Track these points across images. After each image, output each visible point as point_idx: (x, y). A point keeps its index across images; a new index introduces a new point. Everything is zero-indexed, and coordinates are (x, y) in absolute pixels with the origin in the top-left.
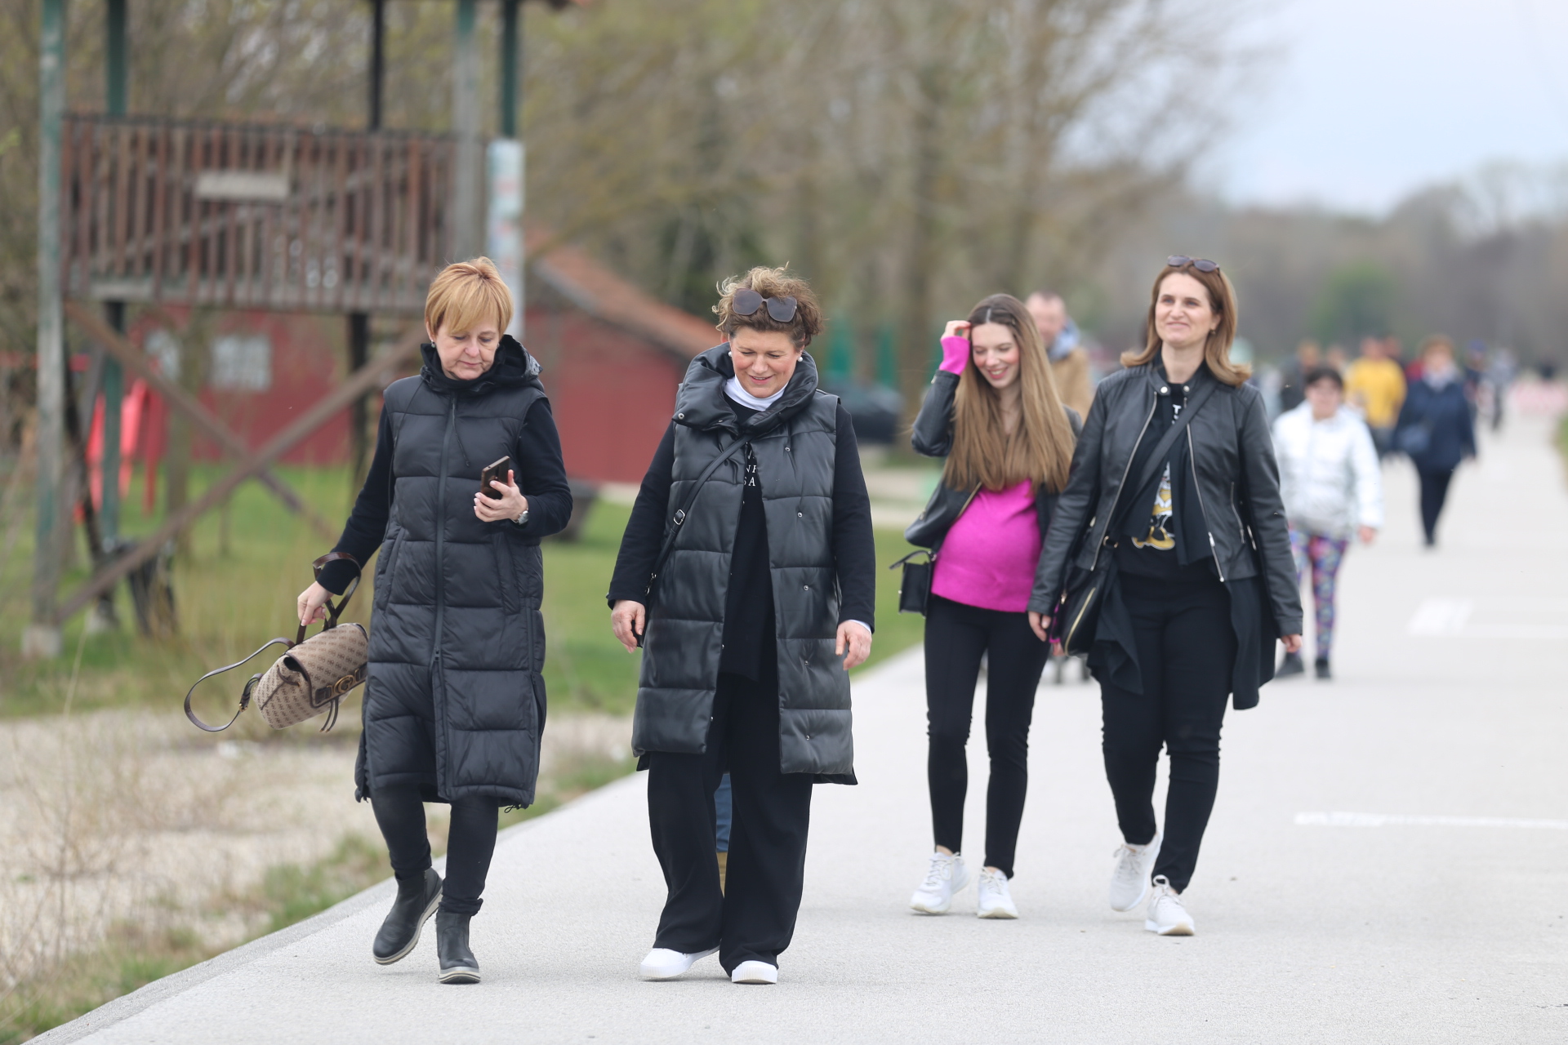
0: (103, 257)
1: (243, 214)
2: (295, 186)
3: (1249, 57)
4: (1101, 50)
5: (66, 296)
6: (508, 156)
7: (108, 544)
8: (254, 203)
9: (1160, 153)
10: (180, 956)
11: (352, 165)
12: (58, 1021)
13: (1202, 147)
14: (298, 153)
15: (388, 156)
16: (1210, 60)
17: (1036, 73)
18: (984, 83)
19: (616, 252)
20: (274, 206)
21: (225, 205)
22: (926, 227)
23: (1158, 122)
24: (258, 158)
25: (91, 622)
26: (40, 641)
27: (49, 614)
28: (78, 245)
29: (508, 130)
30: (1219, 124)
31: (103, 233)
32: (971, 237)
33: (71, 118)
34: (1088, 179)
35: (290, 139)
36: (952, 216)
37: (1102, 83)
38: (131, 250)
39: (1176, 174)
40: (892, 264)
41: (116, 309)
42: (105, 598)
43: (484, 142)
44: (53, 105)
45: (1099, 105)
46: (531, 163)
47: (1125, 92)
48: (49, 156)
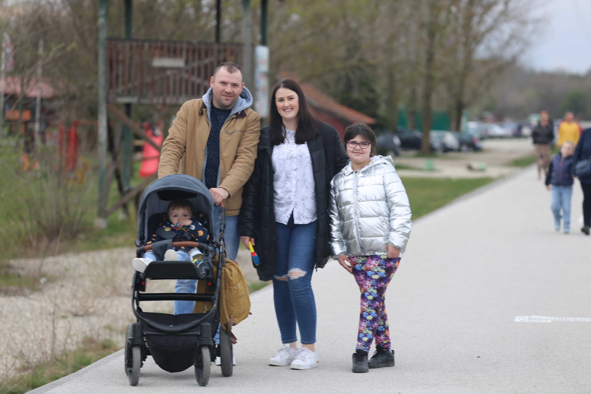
0: (120, 89)
1: (169, 73)
2: (187, 62)
3: (537, 21)
4: (489, 20)
5: (108, 102)
6: (263, 52)
7: (125, 188)
8: (172, 69)
9: (508, 54)
10: (106, 351)
11: (207, 55)
12: (43, 384)
13: (522, 51)
14: (188, 51)
15: (219, 51)
16: (524, 23)
17: (467, 27)
18: (449, 30)
19: (325, 87)
20: (179, 69)
21: (163, 69)
22: (430, 78)
23: (507, 44)
24: (173, 53)
25: (120, 215)
26: (100, 223)
27: (103, 213)
28: (111, 84)
29: (264, 43)
30: (527, 44)
31: (120, 80)
32: (446, 79)
33: (110, 39)
34: (485, 62)
35: (185, 46)
36: (438, 75)
37: (490, 30)
38: (130, 86)
39: (514, 60)
40: (420, 91)
41: (128, 106)
42: (125, 207)
43: (253, 46)
44: (103, 35)
45: (488, 37)
46: (271, 54)
47: (495, 33)
48: (102, 53)
